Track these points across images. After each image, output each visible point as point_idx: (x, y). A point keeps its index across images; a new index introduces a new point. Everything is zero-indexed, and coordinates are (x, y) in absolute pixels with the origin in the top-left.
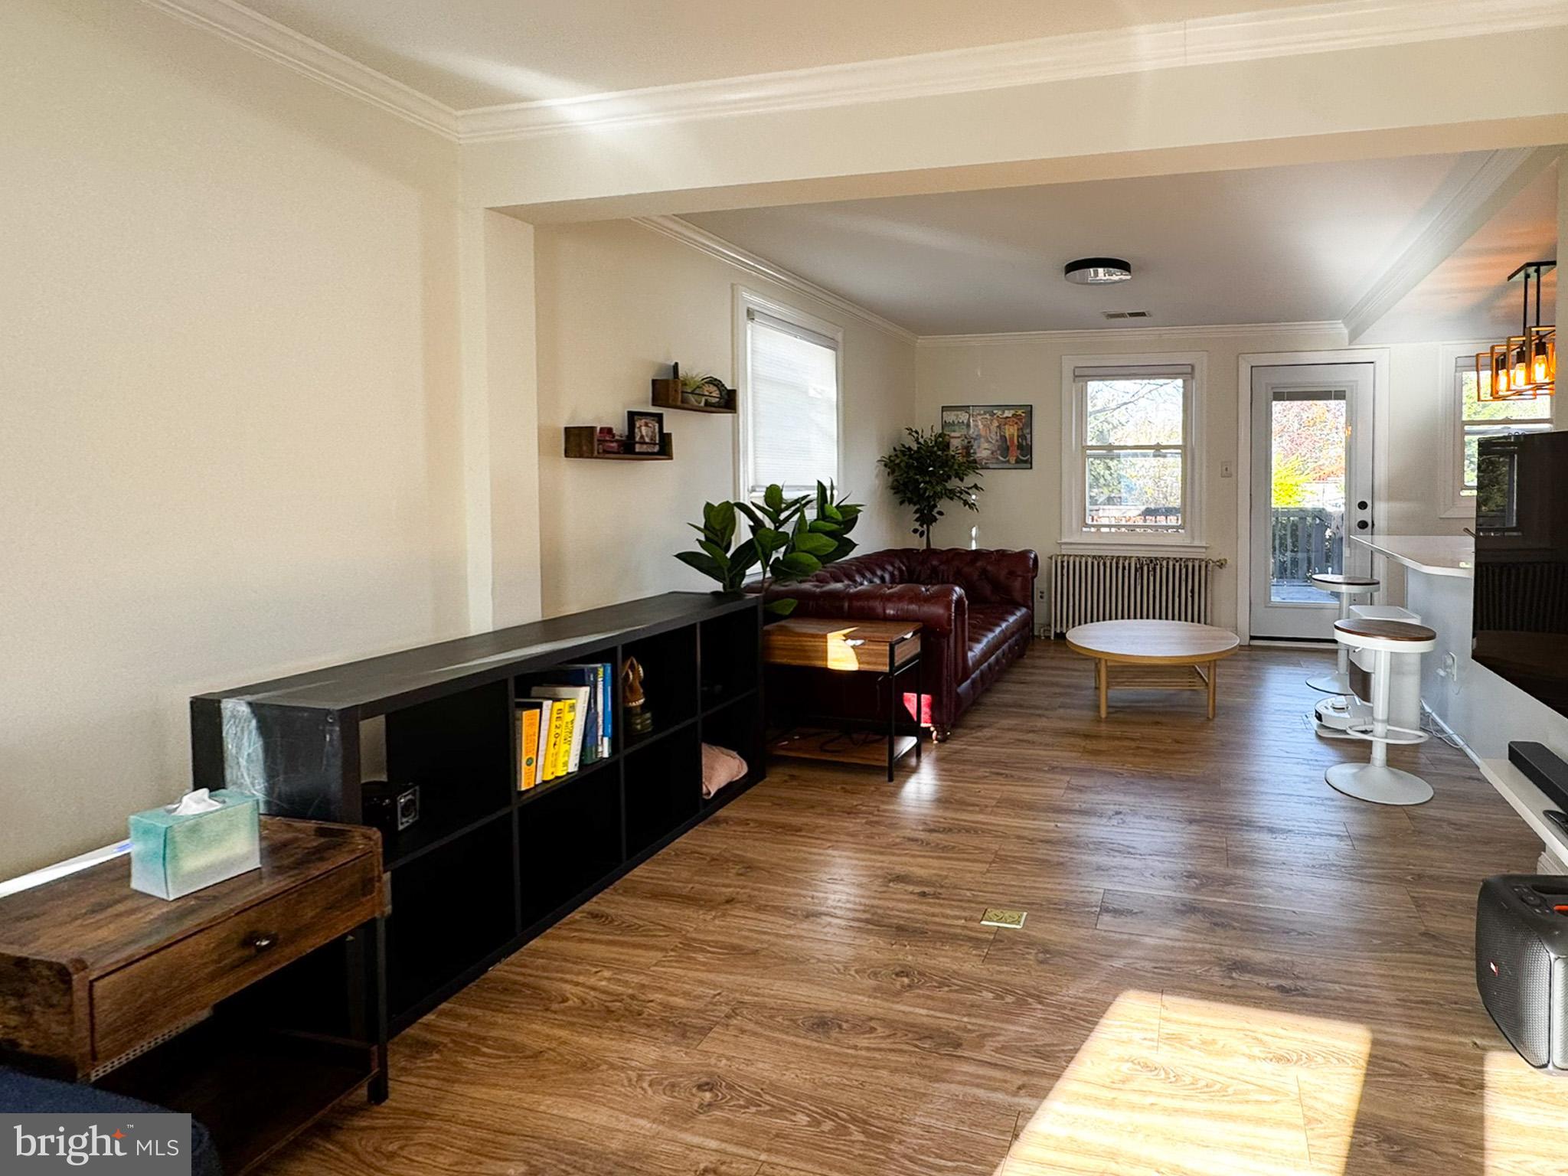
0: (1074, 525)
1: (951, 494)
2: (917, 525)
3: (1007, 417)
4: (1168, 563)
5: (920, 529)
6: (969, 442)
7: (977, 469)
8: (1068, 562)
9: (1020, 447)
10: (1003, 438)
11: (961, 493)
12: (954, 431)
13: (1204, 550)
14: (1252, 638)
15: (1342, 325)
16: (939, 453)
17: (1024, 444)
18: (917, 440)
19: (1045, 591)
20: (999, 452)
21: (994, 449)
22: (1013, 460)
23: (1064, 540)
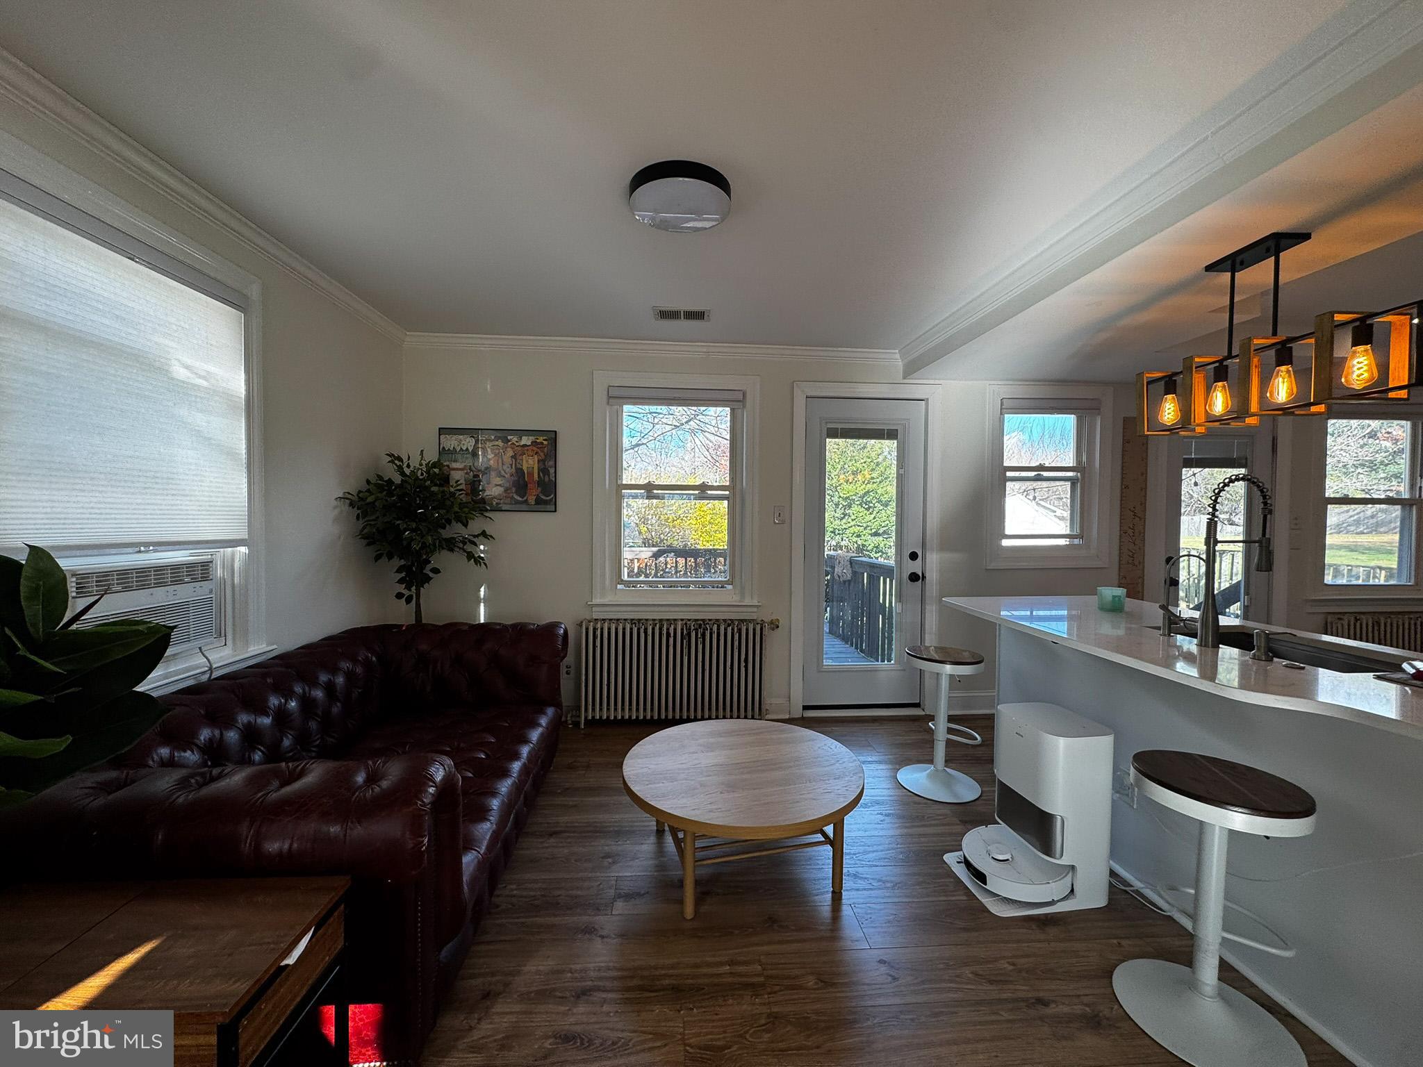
0: (607, 582)
1: (450, 545)
2: (401, 588)
3: (525, 446)
4: (719, 626)
5: (407, 593)
6: (476, 476)
7: (487, 510)
8: (602, 629)
9: (540, 483)
10: (520, 472)
11: (464, 543)
12: (455, 461)
13: (755, 610)
14: (806, 708)
15: (898, 356)
16: (434, 489)
17: (547, 479)
18: (400, 468)
19: (573, 668)
20: (514, 490)
21: (507, 485)
22: (532, 500)
23: (597, 601)
